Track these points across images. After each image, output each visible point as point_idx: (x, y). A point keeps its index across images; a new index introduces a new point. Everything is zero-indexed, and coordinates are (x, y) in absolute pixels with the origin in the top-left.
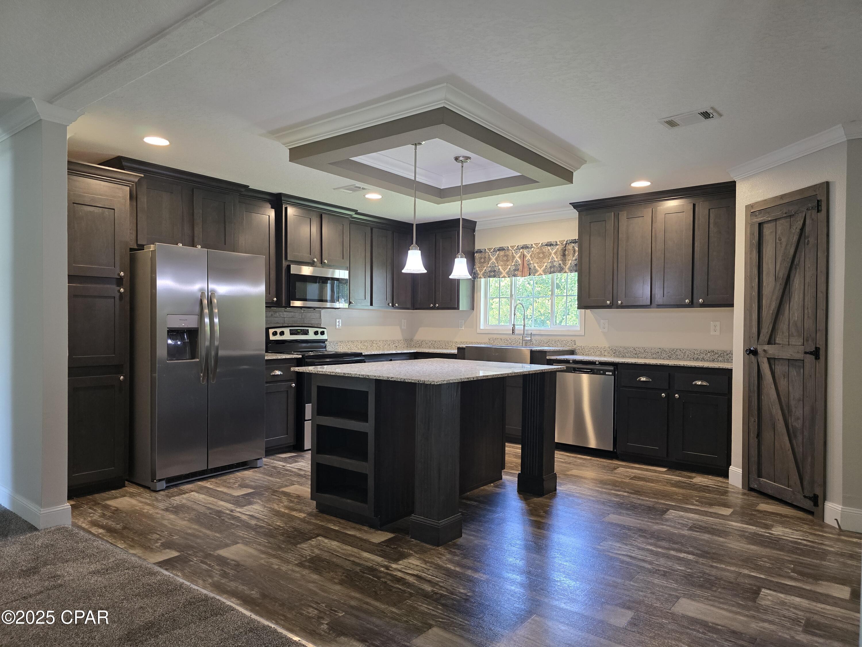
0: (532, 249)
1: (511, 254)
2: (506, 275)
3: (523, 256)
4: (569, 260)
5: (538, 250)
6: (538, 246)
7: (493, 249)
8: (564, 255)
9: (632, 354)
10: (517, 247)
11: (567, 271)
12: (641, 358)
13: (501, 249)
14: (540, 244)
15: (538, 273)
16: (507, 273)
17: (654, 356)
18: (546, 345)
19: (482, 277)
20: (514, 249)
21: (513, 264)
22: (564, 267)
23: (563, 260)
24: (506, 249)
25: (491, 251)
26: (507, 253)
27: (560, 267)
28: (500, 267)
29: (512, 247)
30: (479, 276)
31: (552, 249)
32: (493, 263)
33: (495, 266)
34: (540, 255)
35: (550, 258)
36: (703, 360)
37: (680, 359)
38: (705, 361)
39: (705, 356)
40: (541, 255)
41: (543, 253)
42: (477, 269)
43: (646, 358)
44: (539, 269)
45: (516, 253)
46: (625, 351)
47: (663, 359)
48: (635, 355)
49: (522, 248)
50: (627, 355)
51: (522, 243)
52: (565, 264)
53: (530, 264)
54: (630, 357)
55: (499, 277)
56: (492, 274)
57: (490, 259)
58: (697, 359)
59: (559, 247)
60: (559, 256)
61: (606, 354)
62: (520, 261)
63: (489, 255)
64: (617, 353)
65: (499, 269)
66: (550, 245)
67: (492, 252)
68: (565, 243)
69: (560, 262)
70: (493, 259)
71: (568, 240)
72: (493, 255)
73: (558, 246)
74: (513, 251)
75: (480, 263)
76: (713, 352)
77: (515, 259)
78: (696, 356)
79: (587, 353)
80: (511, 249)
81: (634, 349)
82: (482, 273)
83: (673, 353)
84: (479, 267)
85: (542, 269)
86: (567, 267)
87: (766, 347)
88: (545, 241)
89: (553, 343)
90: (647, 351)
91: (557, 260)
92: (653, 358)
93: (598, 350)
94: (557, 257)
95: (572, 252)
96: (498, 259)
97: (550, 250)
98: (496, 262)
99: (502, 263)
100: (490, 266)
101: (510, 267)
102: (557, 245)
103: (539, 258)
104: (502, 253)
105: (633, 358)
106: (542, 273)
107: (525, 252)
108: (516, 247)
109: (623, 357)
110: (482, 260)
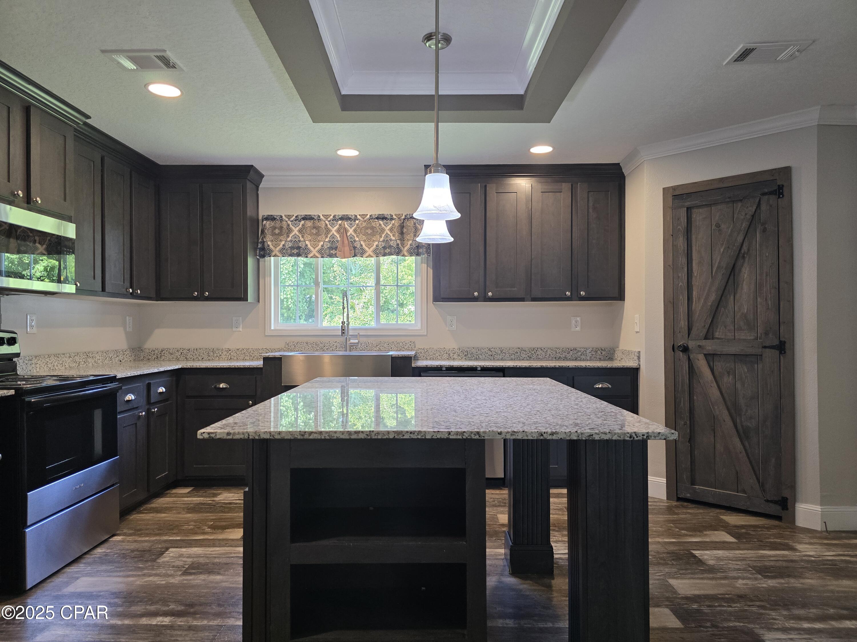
0: (357, 222)
1: (323, 226)
2: (317, 254)
3: (343, 231)
4: (408, 240)
5: (364, 224)
6: (365, 219)
7: (294, 217)
8: (402, 233)
9: (487, 355)
10: (334, 217)
11: (406, 254)
12: (498, 360)
13: (306, 218)
14: (368, 216)
15: (367, 254)
16: (319, 251)
17: (513, 357)
18: (375, 349)
19: (278, 254)
20: (329, 219)
21: (327, 240)
22: (402, 248)
23: (400, 240)
24: (315, 218)
25: (292, 219)
26: (318, 224)
27: (398, 248)
28: (307, 242)
29: (326, 216)
30: (273, 254)
31: (386, 225)
32: (295, 236)
33: (299, 241)
34: (367, 231)
35: (383, 235)
36: (565, 359)
37: (541, 360)
38: (567, 360)
39: (568, 355)
40: (369, 231)
41: (372, 228)
42: (269, 243)
43: (504, 360)
44: (367, 249)
45: (333, 225)
46: (479, 352)
47: (523, 360)
48: (490, 357)
49: (342, 219)
50: (480, 356)
51: (341, 212)
52: (403, 244)
53: (355, 241)
54: (484, 360)
55: (307, 257)
56: (295, 251)
57: (290, 231)
58: (559, 359)
59: (396, 223)
60: (397, 234)
61: (455, 356)
62: (338, 236)
63: (288, 225)
64: (469, 356)
65: (307, 245)
66: (382, 218)
67: (292, 221)
68: (403, 217)
69: (399, 242)
70: (295, 231)
71: (407, 215)
72: (295, 225)
73: (393, 221)
74: (327, 222)
75: (273, 234)
76: (576, 349)
77: (331, 234)
78: (558, 355)
79: (431, 356)
80: (324, 219)
81: (489, 350)
82: (278, 249)
83: (533, 352)
84: (272, 241)
85: (372, 249)
86: (406, 248)
87: (704, 343)
88: (377, 212)
89: (385, 345)
90: (504, 351)
91: (394, 238)
92: (512, 360)
93: (445, 352)
94: (394, 235)
95: (413, 230)
96: (304, 231)
97: (383, 226)
98: (300, 236)
99: (309, 237)
100: (291, 241)
101: (324, 242)
102: (392, 219)
103: (366, 234)
104: (309, 223)
105: (488, 360)
106: (372, 254)
107: (346, 224)
108: (332, 217)
109: (476, 359)
110: (277, 231)
